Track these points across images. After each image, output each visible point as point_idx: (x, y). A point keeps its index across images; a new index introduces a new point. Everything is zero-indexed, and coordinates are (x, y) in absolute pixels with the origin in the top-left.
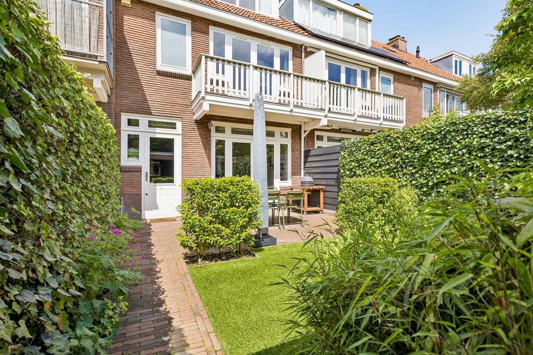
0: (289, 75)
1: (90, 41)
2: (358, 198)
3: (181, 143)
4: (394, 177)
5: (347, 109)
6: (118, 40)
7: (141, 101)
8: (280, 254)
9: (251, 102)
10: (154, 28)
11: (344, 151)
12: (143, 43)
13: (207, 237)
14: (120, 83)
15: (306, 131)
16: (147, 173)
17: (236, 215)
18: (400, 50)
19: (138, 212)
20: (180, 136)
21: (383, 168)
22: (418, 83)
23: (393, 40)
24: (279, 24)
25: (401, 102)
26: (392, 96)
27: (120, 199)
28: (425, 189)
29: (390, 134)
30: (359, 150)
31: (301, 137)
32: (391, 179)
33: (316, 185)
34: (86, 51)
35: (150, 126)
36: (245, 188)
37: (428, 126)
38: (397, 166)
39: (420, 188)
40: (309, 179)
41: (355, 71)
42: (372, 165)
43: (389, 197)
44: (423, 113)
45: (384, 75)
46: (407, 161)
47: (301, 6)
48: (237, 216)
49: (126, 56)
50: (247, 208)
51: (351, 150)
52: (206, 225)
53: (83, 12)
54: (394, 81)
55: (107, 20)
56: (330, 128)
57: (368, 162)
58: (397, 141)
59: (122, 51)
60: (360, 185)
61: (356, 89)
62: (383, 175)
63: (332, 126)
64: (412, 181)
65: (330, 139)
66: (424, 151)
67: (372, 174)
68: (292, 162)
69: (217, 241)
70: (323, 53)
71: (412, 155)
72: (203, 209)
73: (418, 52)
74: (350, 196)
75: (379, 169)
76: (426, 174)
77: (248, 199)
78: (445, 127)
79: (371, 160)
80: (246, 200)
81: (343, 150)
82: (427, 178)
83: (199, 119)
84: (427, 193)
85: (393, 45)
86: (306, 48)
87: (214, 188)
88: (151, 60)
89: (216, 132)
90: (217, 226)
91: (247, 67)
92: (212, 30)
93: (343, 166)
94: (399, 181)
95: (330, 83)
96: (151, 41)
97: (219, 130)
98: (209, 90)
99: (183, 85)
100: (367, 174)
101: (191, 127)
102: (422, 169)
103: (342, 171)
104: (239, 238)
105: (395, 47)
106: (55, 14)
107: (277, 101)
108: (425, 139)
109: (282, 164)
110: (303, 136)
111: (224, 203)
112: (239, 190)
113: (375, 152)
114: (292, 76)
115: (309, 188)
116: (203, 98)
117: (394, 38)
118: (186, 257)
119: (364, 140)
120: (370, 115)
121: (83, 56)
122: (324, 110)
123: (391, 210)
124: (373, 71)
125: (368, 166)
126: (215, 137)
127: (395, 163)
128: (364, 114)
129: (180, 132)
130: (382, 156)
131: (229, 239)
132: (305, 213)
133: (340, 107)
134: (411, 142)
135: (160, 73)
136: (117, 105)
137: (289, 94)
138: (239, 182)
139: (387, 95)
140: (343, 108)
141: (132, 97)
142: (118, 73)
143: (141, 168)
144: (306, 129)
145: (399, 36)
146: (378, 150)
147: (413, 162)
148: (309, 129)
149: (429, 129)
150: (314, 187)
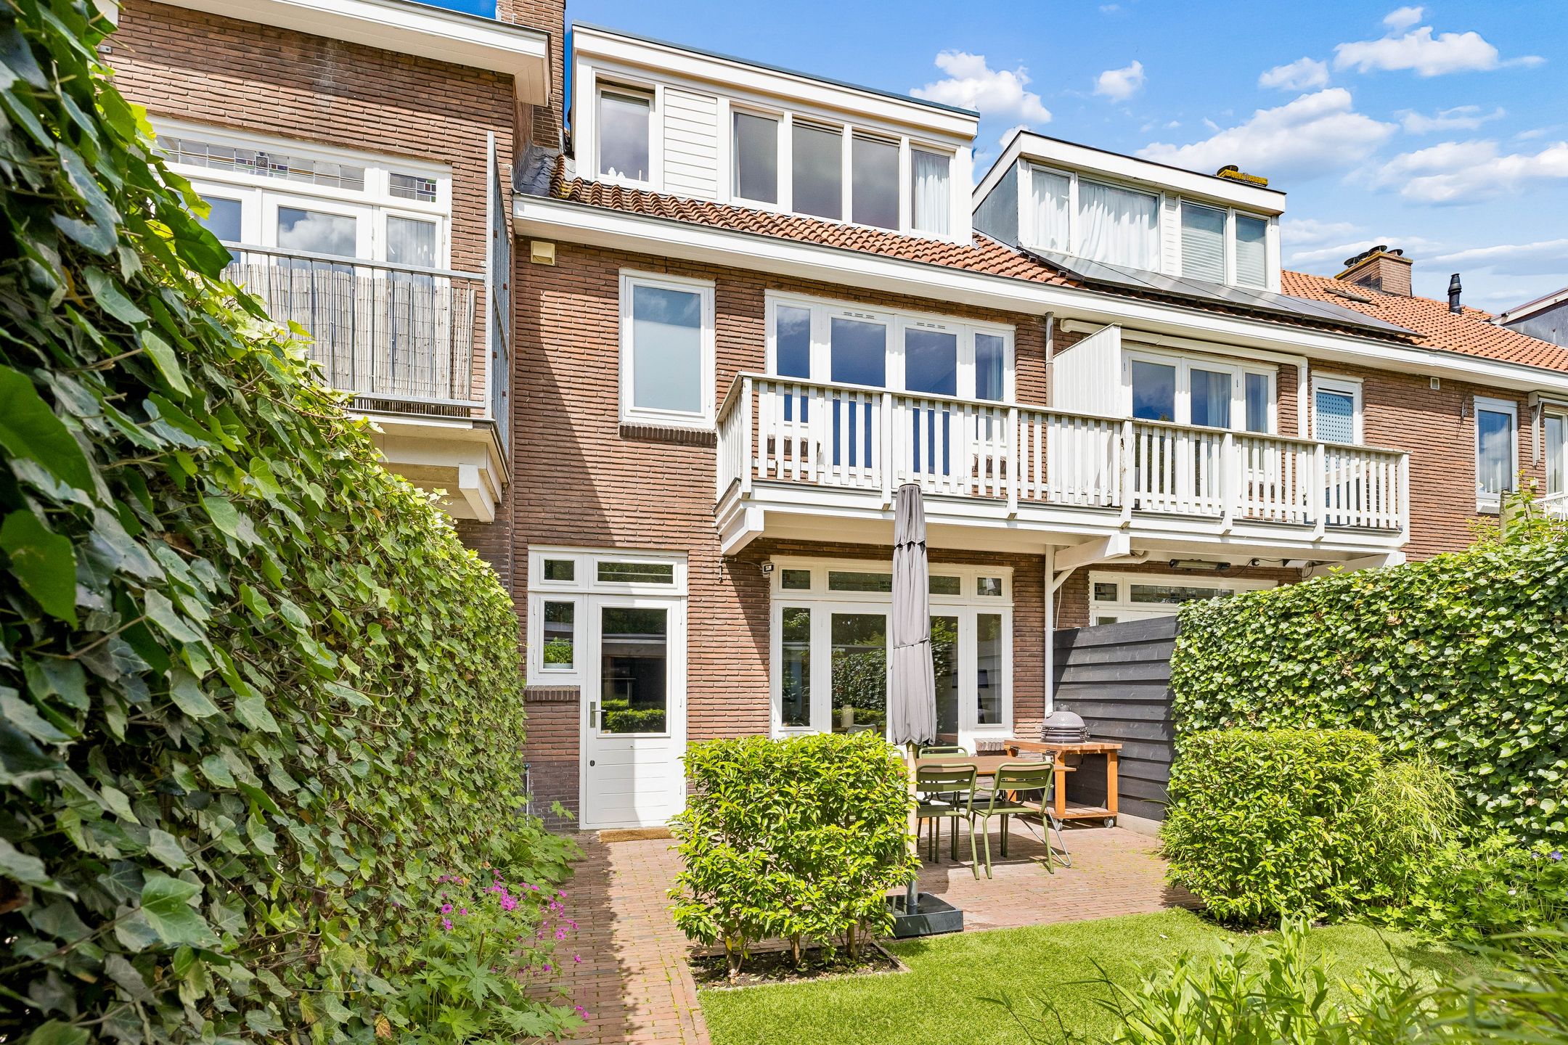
0: (1005, 411)
1: (452, 373)
2: (1236, 795)
3: (685, 622)
4: (1364, 724)
5: (1198, 500)
6: (524, 356)
7: (579, 511)
8: (971, 966)
9: (887, 497)
10: (614, 313)
11: (1188, 638)
12: (584, 357)
13: (755, 911)
14: (527, 466)
15: (1061, 572)
16: (593, 705)
17: (838, 847)
18: (1387, 293)
19: (569, 814)
20: (684, 603)
21: (1325, 694)
22: (1455, 398)
23: (1360, 264)
24: (971, 262)
25: (1392, 467)
26: (1358, 452)
27: (524, 777)
28: (1485, 769)
29: (1350, 586)
30: (1239, 635)
31: (1043, 592)
32: (1355, 733)
33: (1093, 737)
34: (442, 398)
35: (601, 578)
36: (866, 767)
37: (1491, 557)
38: (1377, 688)
39: (1467, 765)
40: (1069, 719)
41: (1225, 378)
42: (1285, 681)
43: (1347, 792)
44: (1479, 493)
45: (1324, 381)
46: (1414, 673)
47: (1042, 198)
48: (843, 849)
49: (542, 395)
50: (870, 825)
51: (1212, 634)
52: (751, 875)
53: (437, 299)
54: (1365, 403)
55: (496, 310)
56: (1140, 561)
57: (1271, 674)
58: (1374, 607)
59: (533, 381)
60: (1241, 754)
61: (1228, 438)
62: (1327, 717)
63: (1145, 553)
64: (1433, 738)
65: (1139, 595)
66: (1478, 642)
67: (1286, 711)
68: (1015, 666)
69: (783, 922)
70: (1115, 334)
71: (1433, 653)
72: (742, 826)
73: (1454, 293)
74: (1207, 788)
75: (1312, 698)
76: (1488, 717)
77: (875, 802)
78: (1559, 564)
79: (1282, 667)
80: (867, 804)
81: (1182, 633)
82: (1493, 733)
83: (735, 552)
84: (1493, 781)
85: (1358, 278)
86: (1057, 322)
87: (774, 769)
88: (607, 401)
89: (784, 587)
90: (784, 877)
91: (875, 400)
92: (774, 300)
93: (1186, 683)
94: (1386, 739)
95: (1137, 426)
96: (605, 347)
97: (795, 580)
98: (763, 474)
99: (691, 460)
100: (1270, 711)
101: (714, 576)
102: (1471, 702)
103: (1181, 699)
104: (847, 914)
105: (1369, 285)
106: (370, 313)
107: (966, 491)
108: (1480, 603)
109: (982, 673)
110: (1051, 587)
111: (804, 812)
112: (848, 775)
113: (1297, 641)
114: (1013, 413)
115: (1070, 747)
116: (747, 497)
117: (1365, 255)
118: (696, 959)
119: (1258, 603)
120: (1278, 516)
121: (437, 411)
122: (1120, 508)
123: (1354, 835)
124: (1287, 376)
125: (1271, 685)
126: (781, 599)
127: (1369, 678)
128: (1256, 514)
129: (684, 591)
130: (1320, 654)
131: (817, 915)
132: (1058, 825)
133: (1173, 498)
134: (1430, 612)
135: (630, 433)
136: (520, 526)
137: (1003, 464)
138: (846, 750)
139: (1338, 449)
140: (1185, 500)
141: (557, 504)
142: (523, 441)
143: (578, 693)
144: (1061, 567)
145: (1383, 248)
146: (1308, 635)
147: (1437, 677)
148: (1069, 568)
149: (1497, 568)
150: (1089, 745)
